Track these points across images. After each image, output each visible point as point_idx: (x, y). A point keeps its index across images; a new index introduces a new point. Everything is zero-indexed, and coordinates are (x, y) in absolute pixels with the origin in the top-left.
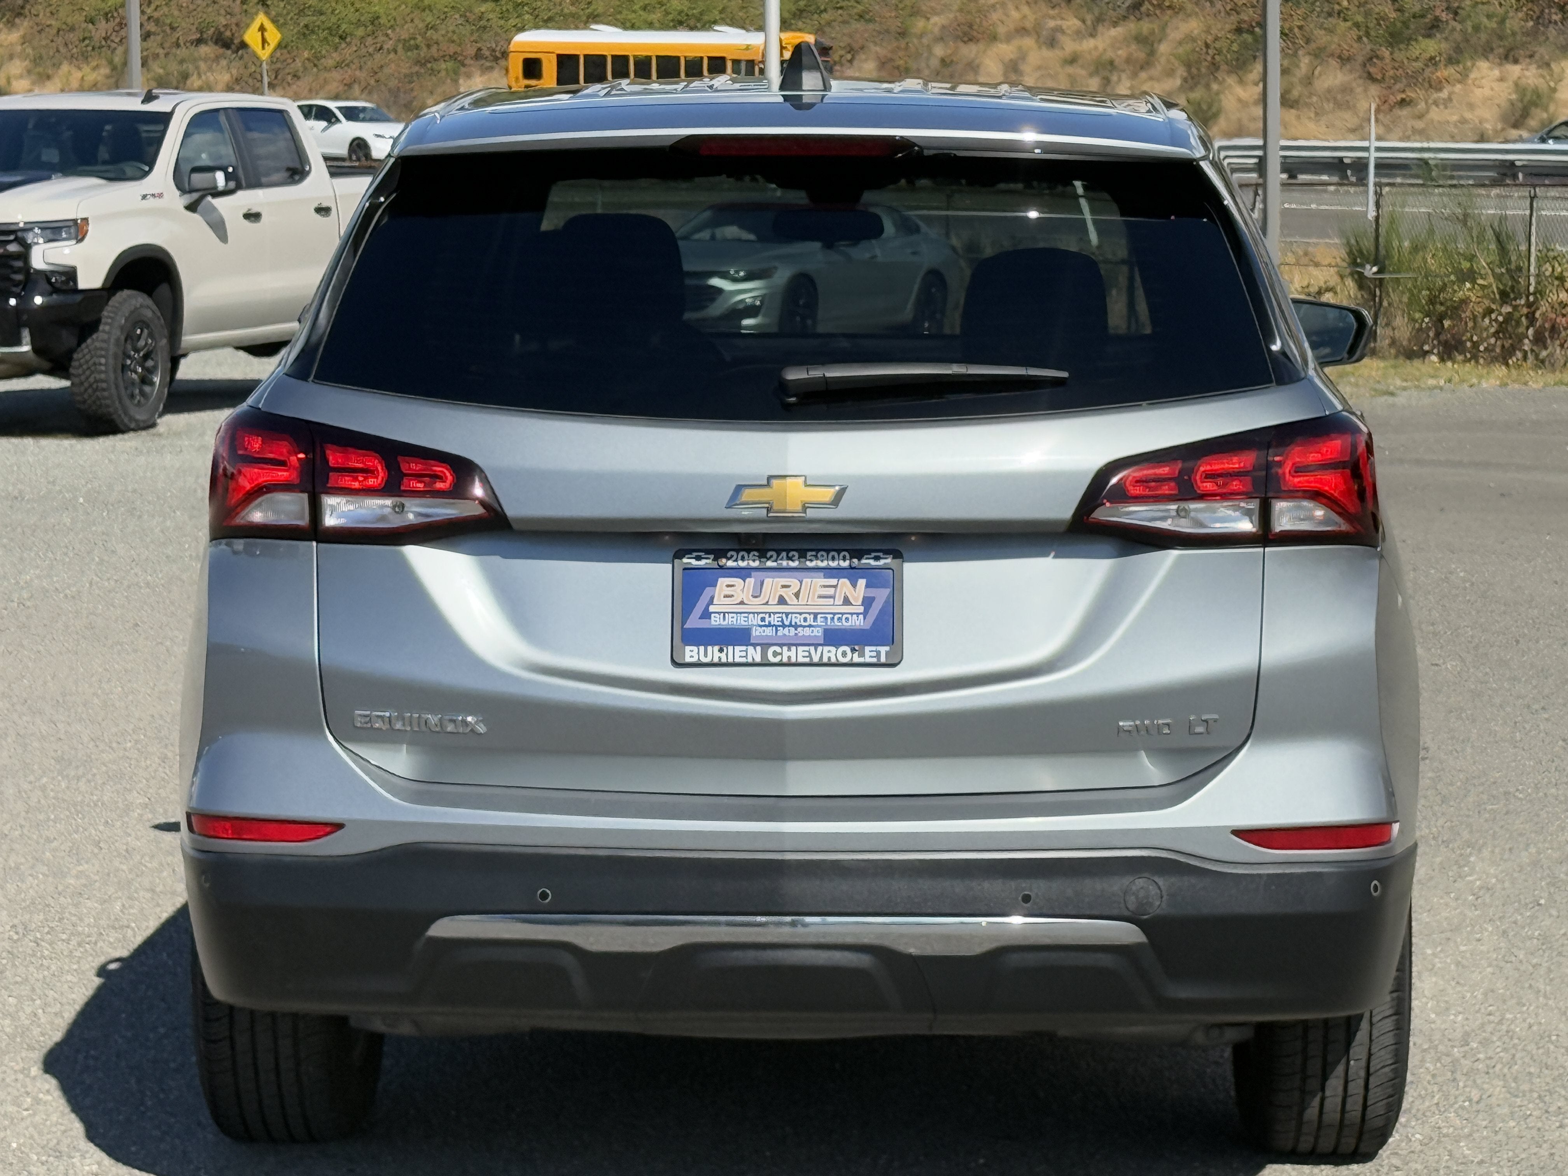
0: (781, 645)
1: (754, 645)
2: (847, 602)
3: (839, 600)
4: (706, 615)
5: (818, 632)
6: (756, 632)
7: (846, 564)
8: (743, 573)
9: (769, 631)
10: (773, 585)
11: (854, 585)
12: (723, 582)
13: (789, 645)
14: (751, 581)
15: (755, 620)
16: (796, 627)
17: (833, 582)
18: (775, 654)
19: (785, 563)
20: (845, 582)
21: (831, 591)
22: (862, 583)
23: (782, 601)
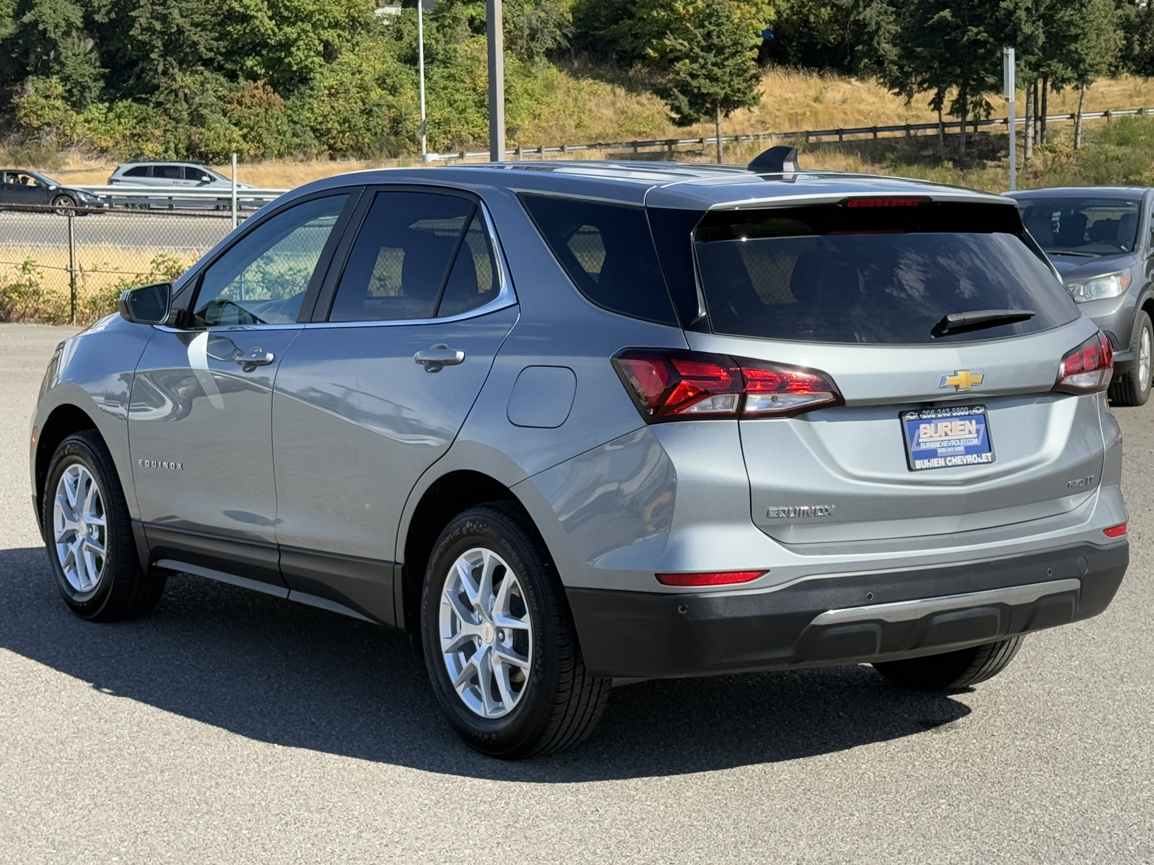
0: (951, 456)
1: (941, 457)
2: (970, 433)
3: (967, 432)
4: (918, 444)
5: (962, 449)
6: (939, 451)
7: (967, 413)
8: (929, 421)
9: (944, 450)
10: (942, 426)
11: (971, 423)
12: (922, 426)
13: (954, 456)
14: (932, 425)
15: (937, 445)
16: (954, 446)
17: (963, 422)
18: (950, 461)
19: (945, 415)
20: (967, 422)
21: (963, 428)
22: (974, 422)
23: (946, 434)
